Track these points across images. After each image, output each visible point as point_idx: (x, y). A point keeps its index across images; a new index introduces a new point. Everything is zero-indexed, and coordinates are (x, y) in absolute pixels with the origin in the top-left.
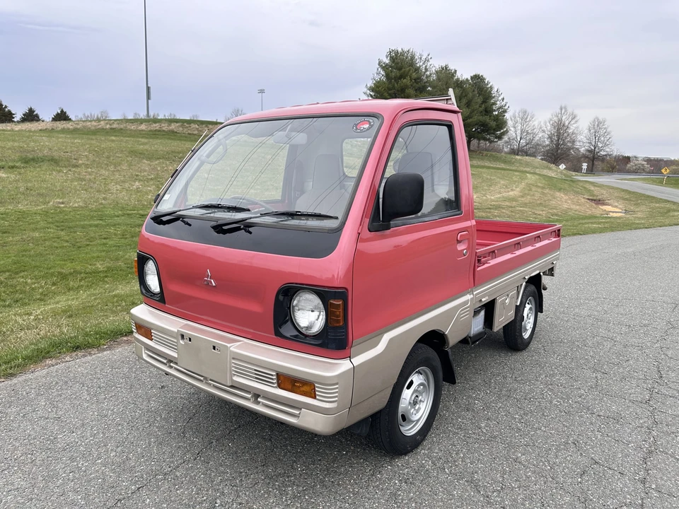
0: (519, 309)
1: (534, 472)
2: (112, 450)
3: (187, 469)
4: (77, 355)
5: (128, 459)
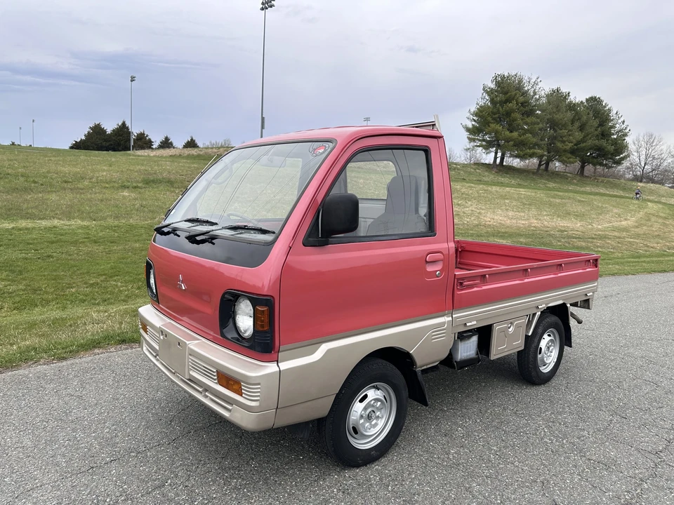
2: (107, 427)
3: (158, 451)
4: (121, 348)
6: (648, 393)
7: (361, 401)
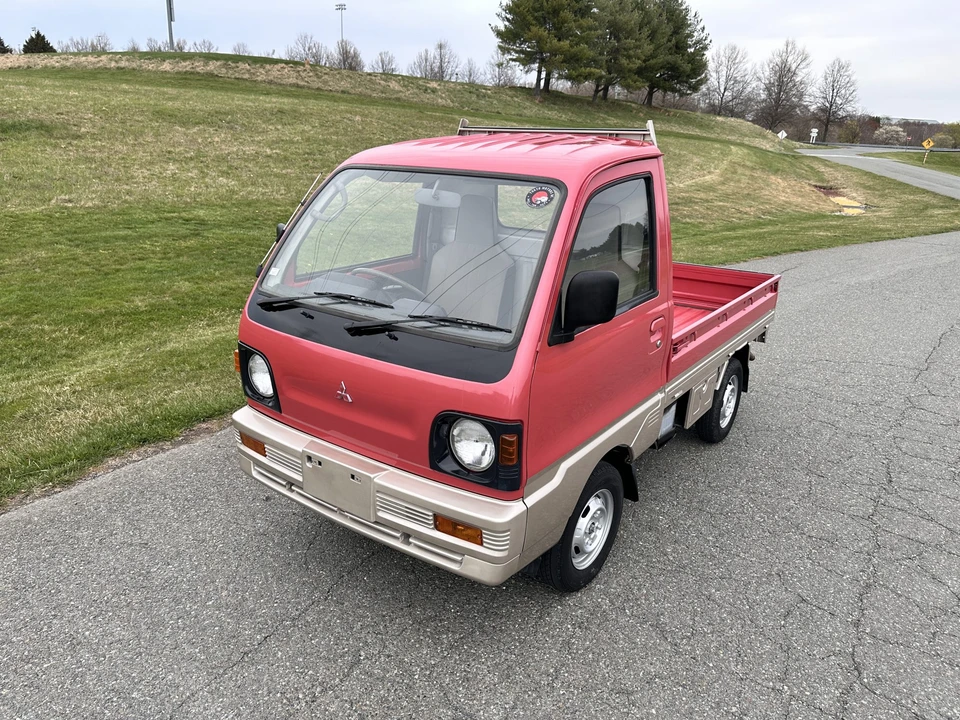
0: (718, 396)
1: (730, 613)
2: (222, 588)
3: (319, 613)
4: (146, 452)
5: (245, 600)
6: (830, 439)
7: (584, 516)
